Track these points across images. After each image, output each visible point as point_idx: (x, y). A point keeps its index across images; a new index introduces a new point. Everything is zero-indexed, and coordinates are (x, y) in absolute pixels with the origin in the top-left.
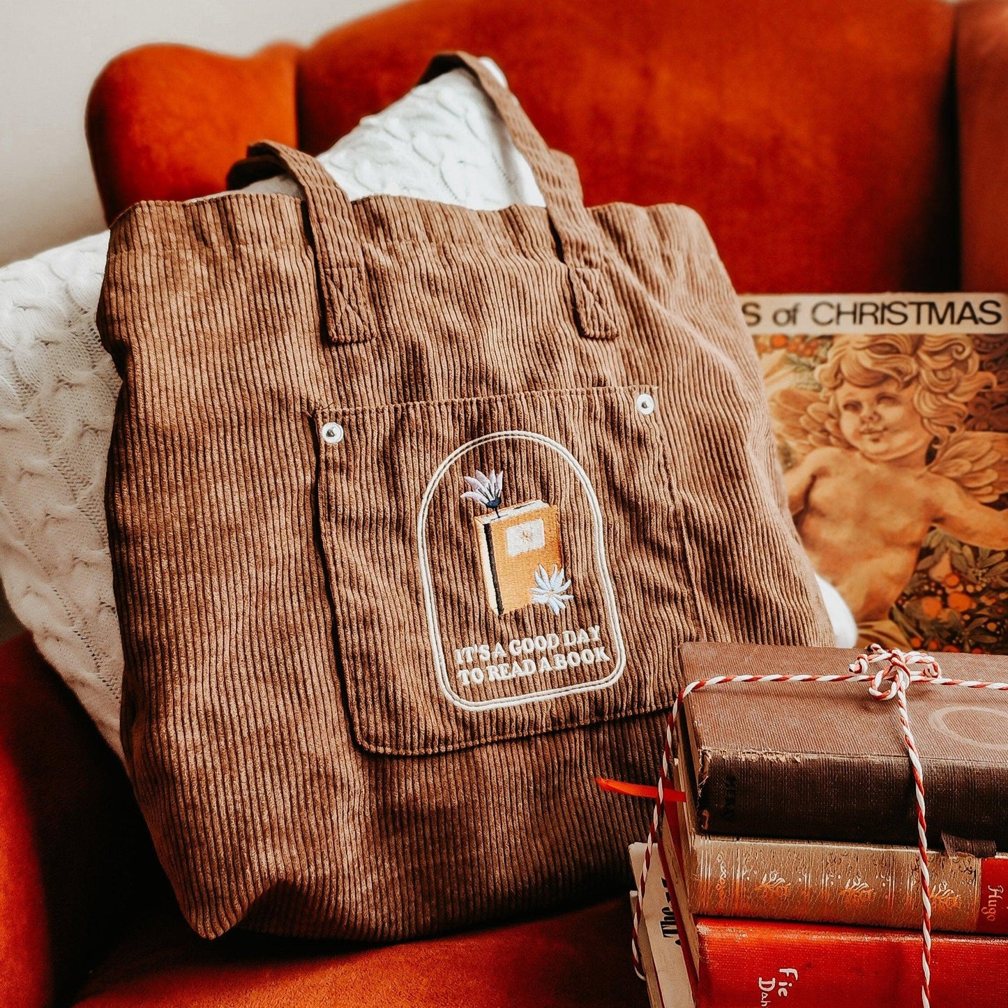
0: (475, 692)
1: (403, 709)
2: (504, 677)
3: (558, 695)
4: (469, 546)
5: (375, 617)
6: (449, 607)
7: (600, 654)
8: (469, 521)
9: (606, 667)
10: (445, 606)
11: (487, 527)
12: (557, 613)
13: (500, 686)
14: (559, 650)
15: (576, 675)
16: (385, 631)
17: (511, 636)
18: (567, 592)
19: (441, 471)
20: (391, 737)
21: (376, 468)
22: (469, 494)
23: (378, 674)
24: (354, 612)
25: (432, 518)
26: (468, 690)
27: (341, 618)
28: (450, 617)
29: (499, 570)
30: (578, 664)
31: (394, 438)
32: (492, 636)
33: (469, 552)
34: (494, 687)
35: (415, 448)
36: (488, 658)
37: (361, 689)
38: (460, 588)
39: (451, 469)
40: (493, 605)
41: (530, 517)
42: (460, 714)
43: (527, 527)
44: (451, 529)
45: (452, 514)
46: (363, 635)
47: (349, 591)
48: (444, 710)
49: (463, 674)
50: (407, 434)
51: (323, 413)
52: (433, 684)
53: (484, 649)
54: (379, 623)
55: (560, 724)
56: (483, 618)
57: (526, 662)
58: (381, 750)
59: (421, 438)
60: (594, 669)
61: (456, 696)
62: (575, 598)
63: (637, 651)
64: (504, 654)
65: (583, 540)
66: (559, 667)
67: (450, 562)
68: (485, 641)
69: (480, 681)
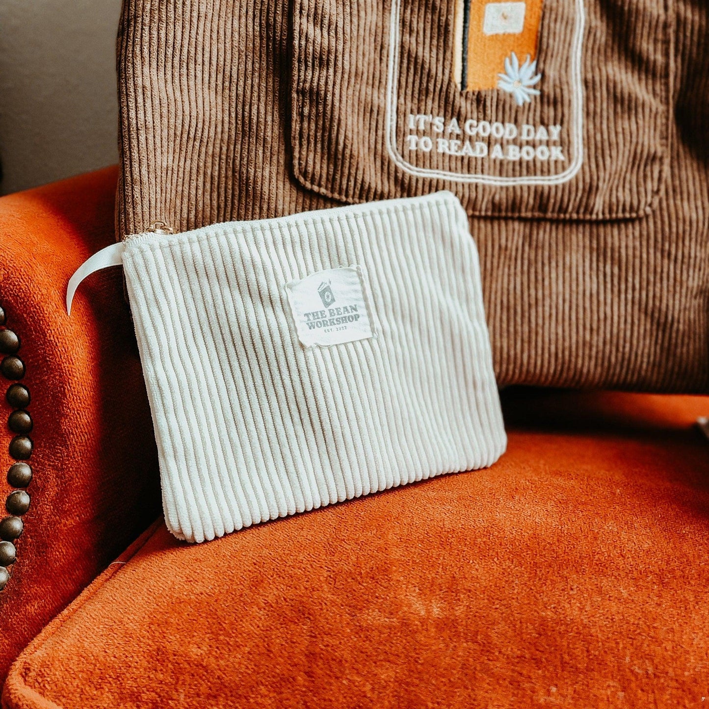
0: (419, 159)
1: (343, 155)
2: (453, 153)
3: (504, 184)
4: (444, 11)
5: (332, 57)
6: (412, 70)
7: (556, 153)
9: (560, 166)
10: (408, 68)
12: (521, 104)
13: (447, 160)
14: (515, 141)
16: (339, 75)
17: (469, 115)
18: (535, 87)
20: (327, 179)
23: (325, 114)
24: (311, 48)
26: (414, 155)
27: (297, 50)
28: (411, 80)
29: (471, 46)
30: (531, 158)
32: (450, 110)
33: (443, 19)
34: (440, 159)
36: (441, 130)
37: (306, 125)
38: (426, 53)
40: (457, 78)
42: (400, 175)
43: (508, 7)
46: (317, 74)
47: (311, 26)
48: (386, 168)
49: (412, 139)
52: (380, 141)
53: (438, 121)
54: (335, 65)
55: (500, 211)
56: (444, 89)
57: (478, 144)
58: (316, 188)
60: (546, 165)
61: (400, 158)
62: (541, 95)
63: (596, 157)
64: (458, 131)
65: (562, 37)
66: (511, 158)
67: (421, 25)
68: (442, 113)
69: (427, 150)
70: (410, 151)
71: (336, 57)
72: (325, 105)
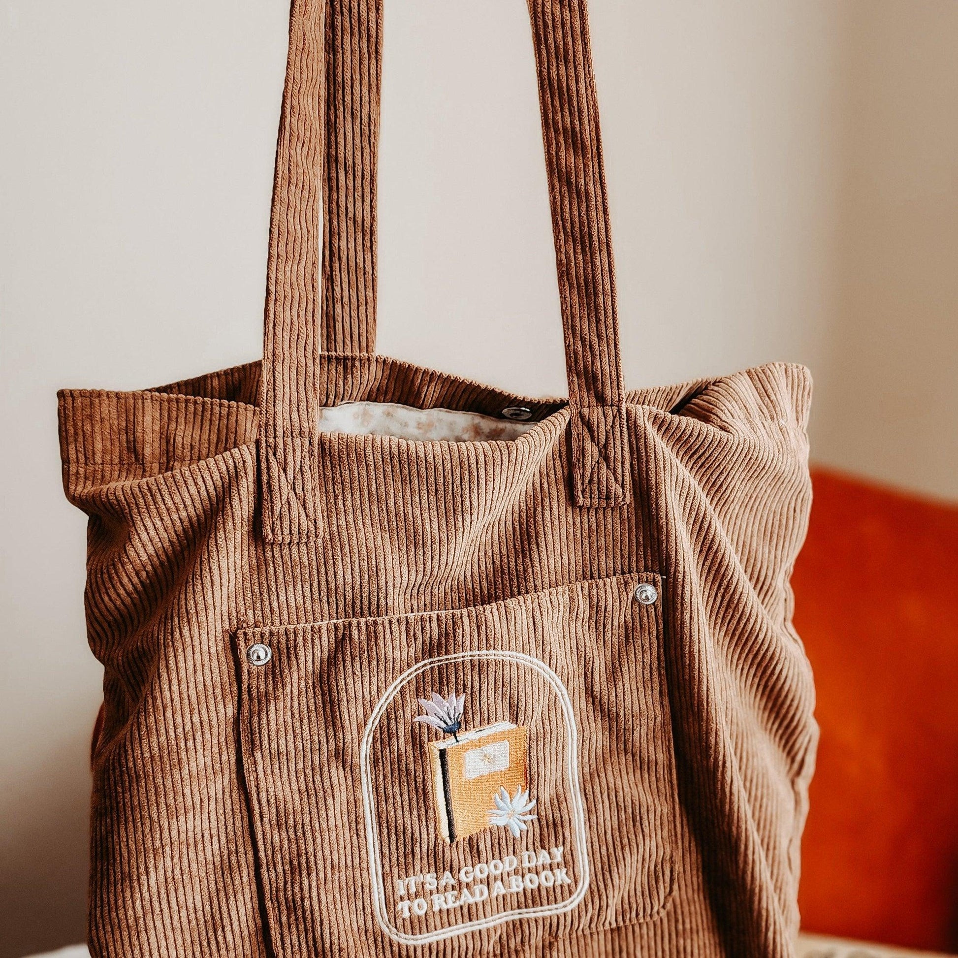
0: (415, 925)
1: (331, 951)
2: (451, 905)
3: (511, 918)
4: (420, 773)
5: (303, 860)
6: (393, 836)
7: (562, 876)
8: (422, 747)
9: (566, 890)
10: (389, 836)
11: (443, 753)
12: (518, 835)
13: (445, 917)
14: (516, 872)
15: (533, 898)
17: (463, 864)
18: (530, 813)
19: (391, 693)
21: (311, 694)
22: (423, 718)
23: (304, 919)
24: (279, 856)
25: (378, 744)
26: (408, 923)
27: (264, 862)
28: (393, 848)
29: (454, 794)
30: (535, 886)
31: (333, 661)
32: (441, 866)
33: (420, 780)
34: (438, 917)
35: (358, 673)
36: (434, 887)
37: (286, 931)
39: (402, 691)
40: (444, 832)
41: (494, 738)
42: (396, 948)
43: (489, 749)
44: (399, 756)
45: (402, 740)
46: (289, 880)
47: (275, 832)
48: (380, 944)
49: (403, 906)
50: (348, 659)
51: (245, 634)
52: (369, 918)
53: (430, 878)
54: (308, 866)
56: (432, 847)
57: (477, 889)
59: (365, 663)
60: (552, 893)
61: (394, 930)
62: (539, 820)
63: (603, 874)
64: (453, 882)
65: (554, 757)
66: (514, 889)
67: (397, 789)
68: (433, 869)
69: (422, 913)
70: (404, 920)
71: (307, 859)
72: (304, 912)
